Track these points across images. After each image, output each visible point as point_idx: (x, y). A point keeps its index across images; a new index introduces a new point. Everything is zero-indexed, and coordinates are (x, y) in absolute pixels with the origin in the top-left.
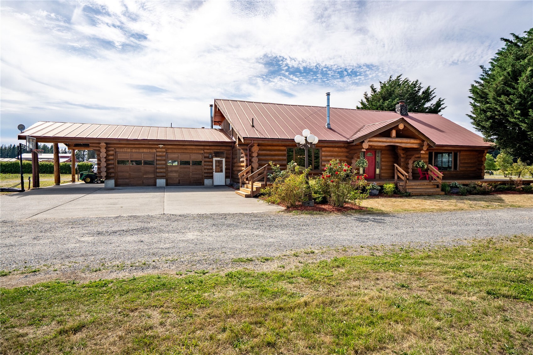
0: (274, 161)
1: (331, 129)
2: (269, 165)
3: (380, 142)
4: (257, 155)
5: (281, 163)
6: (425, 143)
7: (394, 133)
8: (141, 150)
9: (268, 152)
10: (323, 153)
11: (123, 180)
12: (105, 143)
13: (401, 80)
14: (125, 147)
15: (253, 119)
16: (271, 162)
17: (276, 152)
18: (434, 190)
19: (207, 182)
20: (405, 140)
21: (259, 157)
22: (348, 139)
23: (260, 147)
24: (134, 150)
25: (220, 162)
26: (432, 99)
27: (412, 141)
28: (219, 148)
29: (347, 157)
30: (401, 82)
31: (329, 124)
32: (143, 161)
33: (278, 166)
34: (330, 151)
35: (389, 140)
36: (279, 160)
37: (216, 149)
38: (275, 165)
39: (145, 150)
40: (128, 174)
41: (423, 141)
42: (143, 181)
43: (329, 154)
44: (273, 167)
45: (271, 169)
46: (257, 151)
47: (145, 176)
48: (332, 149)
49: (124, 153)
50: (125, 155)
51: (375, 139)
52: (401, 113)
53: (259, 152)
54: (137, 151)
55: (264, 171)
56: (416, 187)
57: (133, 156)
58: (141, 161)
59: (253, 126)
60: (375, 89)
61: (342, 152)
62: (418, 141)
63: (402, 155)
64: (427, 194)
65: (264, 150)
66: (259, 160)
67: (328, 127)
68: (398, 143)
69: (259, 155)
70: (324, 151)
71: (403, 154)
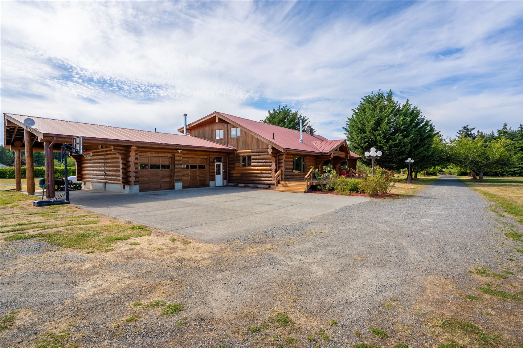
4: (284, 161)
8: (160, 155)
11: (143, 185)
12: (136, 146)
14: (148, 151)
15: (274, 133)
19: (211, 183)
22: (321, 151)
24: (154, 155)
25: (219, 166)
28: (220, 154)
32: (160, 166)
35: (337, 152)
37: (218, 155)
39: (163, 155)
40: (148, 178)
42: (161, 185)
43: (309, 161)
47: (162, 180)
48: (310, 158)
49: (144, 158)
50: (145, 159)
54: (157, 155)
57: (152, 160)
58: (159, 165)
59: (273, 139)
61: (313, 160)
62: (345, 154)
68: (340, 154)
70: (307, 159)
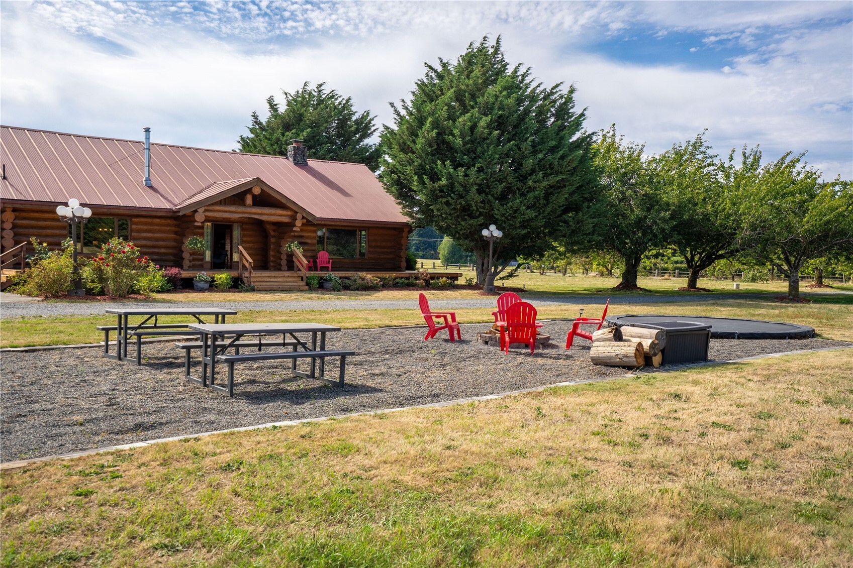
0: (37, 236)
1: (151, 187)
2: (30, 243)
3: (226, 212)
4: (11, 226)
5: (51, 240)
6: (299, 216)
7: (249, 199)
9: (33, 223)
10: (134, 227)
13: (324, 92)
15: (4, 166)
16: (34, 238)
17: (49, 223)
18: (295, 284)
20: (267, 210)
21: (15, 230)
22: (176, 205)
23: (17, 214)
26: (372, 133)
27: (280, 212)
29: (176, 233)
30: (324, 96)
31: (148, 179)
33: (45, 244)
34: (146, 224)
35: (241, 209)
36: (47, 236)
38: (40, 243)
41: (297, 213)
43: (145, 227)
44: (36, 246)
45: (34, 249)
46: (12, 220)
48: (149, 220)
51: (218, 208)
52: (294, 160)
53: (15, 222)
55: (21, 252)
56: (268, 280)
59: (5, 178)
60: (276, 105)
61: (168, 225)
62: (289, 213)
63: (272, 233)
64: (281, 289)
65: (25, 219)
66: (15, 235)
67: (146, 183)
68: (255, 214)
69: (14, 227)
70: (136, 223)
71: (274, 231)
